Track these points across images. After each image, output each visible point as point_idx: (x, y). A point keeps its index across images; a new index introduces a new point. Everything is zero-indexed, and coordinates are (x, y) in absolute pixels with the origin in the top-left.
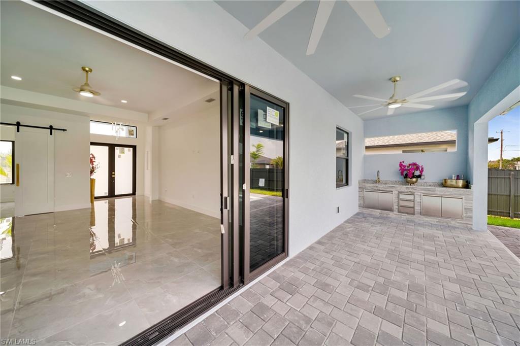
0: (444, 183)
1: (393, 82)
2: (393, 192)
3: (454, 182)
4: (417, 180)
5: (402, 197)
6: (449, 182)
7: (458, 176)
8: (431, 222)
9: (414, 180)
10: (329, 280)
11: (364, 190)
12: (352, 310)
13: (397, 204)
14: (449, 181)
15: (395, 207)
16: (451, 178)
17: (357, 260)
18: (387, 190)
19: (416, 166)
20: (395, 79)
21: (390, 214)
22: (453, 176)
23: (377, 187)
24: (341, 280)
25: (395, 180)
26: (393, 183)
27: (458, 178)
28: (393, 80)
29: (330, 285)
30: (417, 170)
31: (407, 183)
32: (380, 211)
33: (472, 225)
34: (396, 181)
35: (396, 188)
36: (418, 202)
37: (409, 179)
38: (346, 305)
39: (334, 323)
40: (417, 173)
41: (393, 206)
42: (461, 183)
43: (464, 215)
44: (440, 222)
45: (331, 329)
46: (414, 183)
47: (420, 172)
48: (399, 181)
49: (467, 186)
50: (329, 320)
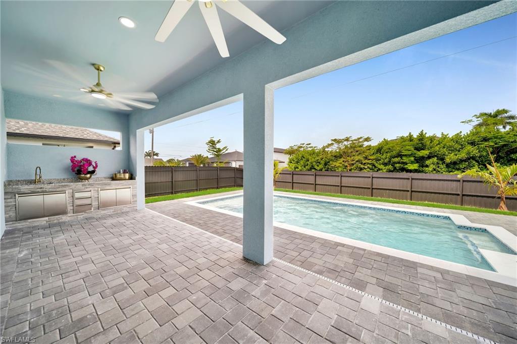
0: (114, 177)
1: (96, 68)
2: (67, 192)
3: (122, 176)
4: (91, 176)
5: (77, 195)
6: (118, 176)
7: (125, 170)
8: (108, 214)
9: (88, 176)
10: (76, 315)
11: (17, 195)
12: (133, 310)
13: (72, 204)
14: (118, 174)
15: (70, 208)
16: (119, 172)
17: (82, 275)
18: (58, 190)
19: (89, 162)
20: (99, 67)
21: (63, 217)
22: (121, 170)
23: (41, 188)
24: (90, 302)
25: (63, 177)
26: (59, 181)
27: (125, 172)
28: (97, 67)
29: (86, 317)
30: (89, 166)
31: (81, 179)
32: (47, 218)
33: (136, 207)
34: (64, 179)
35: (70, 186)
36: (96, 198)
37: (83, 175)
38: (124, 313)
39: (134, 332)
40: (91, 169)
41: (66, 207)
42: (127, 176)
43: (132, 200)
44: (115, 211)
45: (137, 339)
46: (87, 179)
47: (94, 167)
48: (68, 179)
49: (132, 178)
50: (127, 337)
